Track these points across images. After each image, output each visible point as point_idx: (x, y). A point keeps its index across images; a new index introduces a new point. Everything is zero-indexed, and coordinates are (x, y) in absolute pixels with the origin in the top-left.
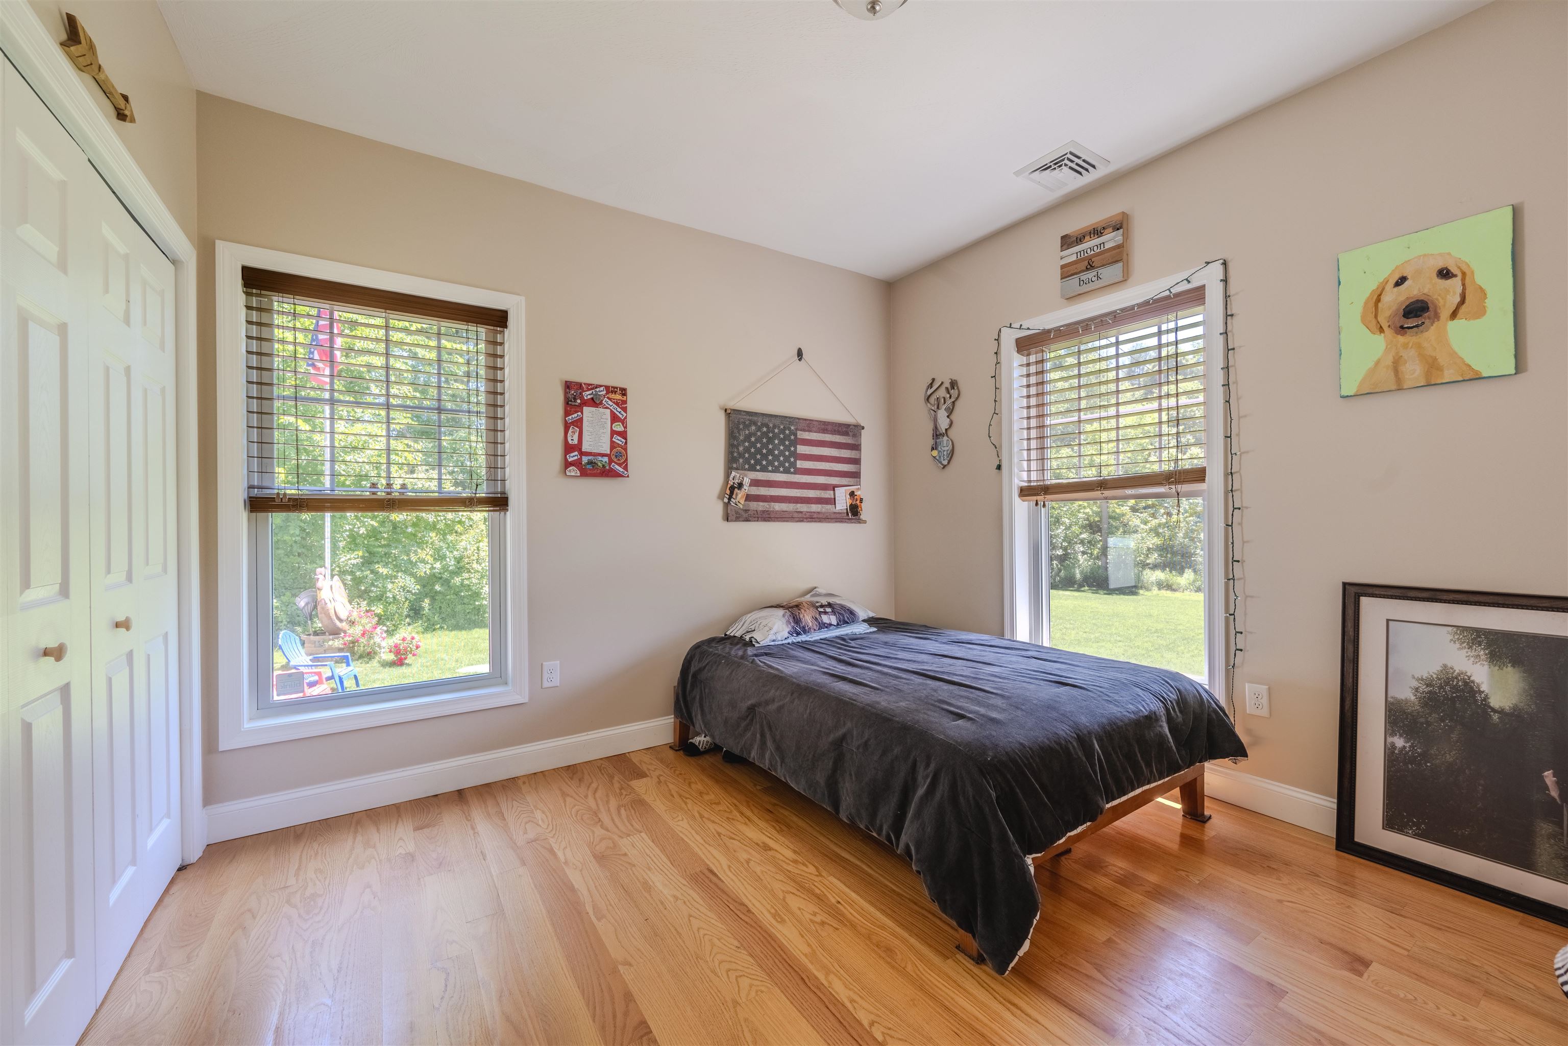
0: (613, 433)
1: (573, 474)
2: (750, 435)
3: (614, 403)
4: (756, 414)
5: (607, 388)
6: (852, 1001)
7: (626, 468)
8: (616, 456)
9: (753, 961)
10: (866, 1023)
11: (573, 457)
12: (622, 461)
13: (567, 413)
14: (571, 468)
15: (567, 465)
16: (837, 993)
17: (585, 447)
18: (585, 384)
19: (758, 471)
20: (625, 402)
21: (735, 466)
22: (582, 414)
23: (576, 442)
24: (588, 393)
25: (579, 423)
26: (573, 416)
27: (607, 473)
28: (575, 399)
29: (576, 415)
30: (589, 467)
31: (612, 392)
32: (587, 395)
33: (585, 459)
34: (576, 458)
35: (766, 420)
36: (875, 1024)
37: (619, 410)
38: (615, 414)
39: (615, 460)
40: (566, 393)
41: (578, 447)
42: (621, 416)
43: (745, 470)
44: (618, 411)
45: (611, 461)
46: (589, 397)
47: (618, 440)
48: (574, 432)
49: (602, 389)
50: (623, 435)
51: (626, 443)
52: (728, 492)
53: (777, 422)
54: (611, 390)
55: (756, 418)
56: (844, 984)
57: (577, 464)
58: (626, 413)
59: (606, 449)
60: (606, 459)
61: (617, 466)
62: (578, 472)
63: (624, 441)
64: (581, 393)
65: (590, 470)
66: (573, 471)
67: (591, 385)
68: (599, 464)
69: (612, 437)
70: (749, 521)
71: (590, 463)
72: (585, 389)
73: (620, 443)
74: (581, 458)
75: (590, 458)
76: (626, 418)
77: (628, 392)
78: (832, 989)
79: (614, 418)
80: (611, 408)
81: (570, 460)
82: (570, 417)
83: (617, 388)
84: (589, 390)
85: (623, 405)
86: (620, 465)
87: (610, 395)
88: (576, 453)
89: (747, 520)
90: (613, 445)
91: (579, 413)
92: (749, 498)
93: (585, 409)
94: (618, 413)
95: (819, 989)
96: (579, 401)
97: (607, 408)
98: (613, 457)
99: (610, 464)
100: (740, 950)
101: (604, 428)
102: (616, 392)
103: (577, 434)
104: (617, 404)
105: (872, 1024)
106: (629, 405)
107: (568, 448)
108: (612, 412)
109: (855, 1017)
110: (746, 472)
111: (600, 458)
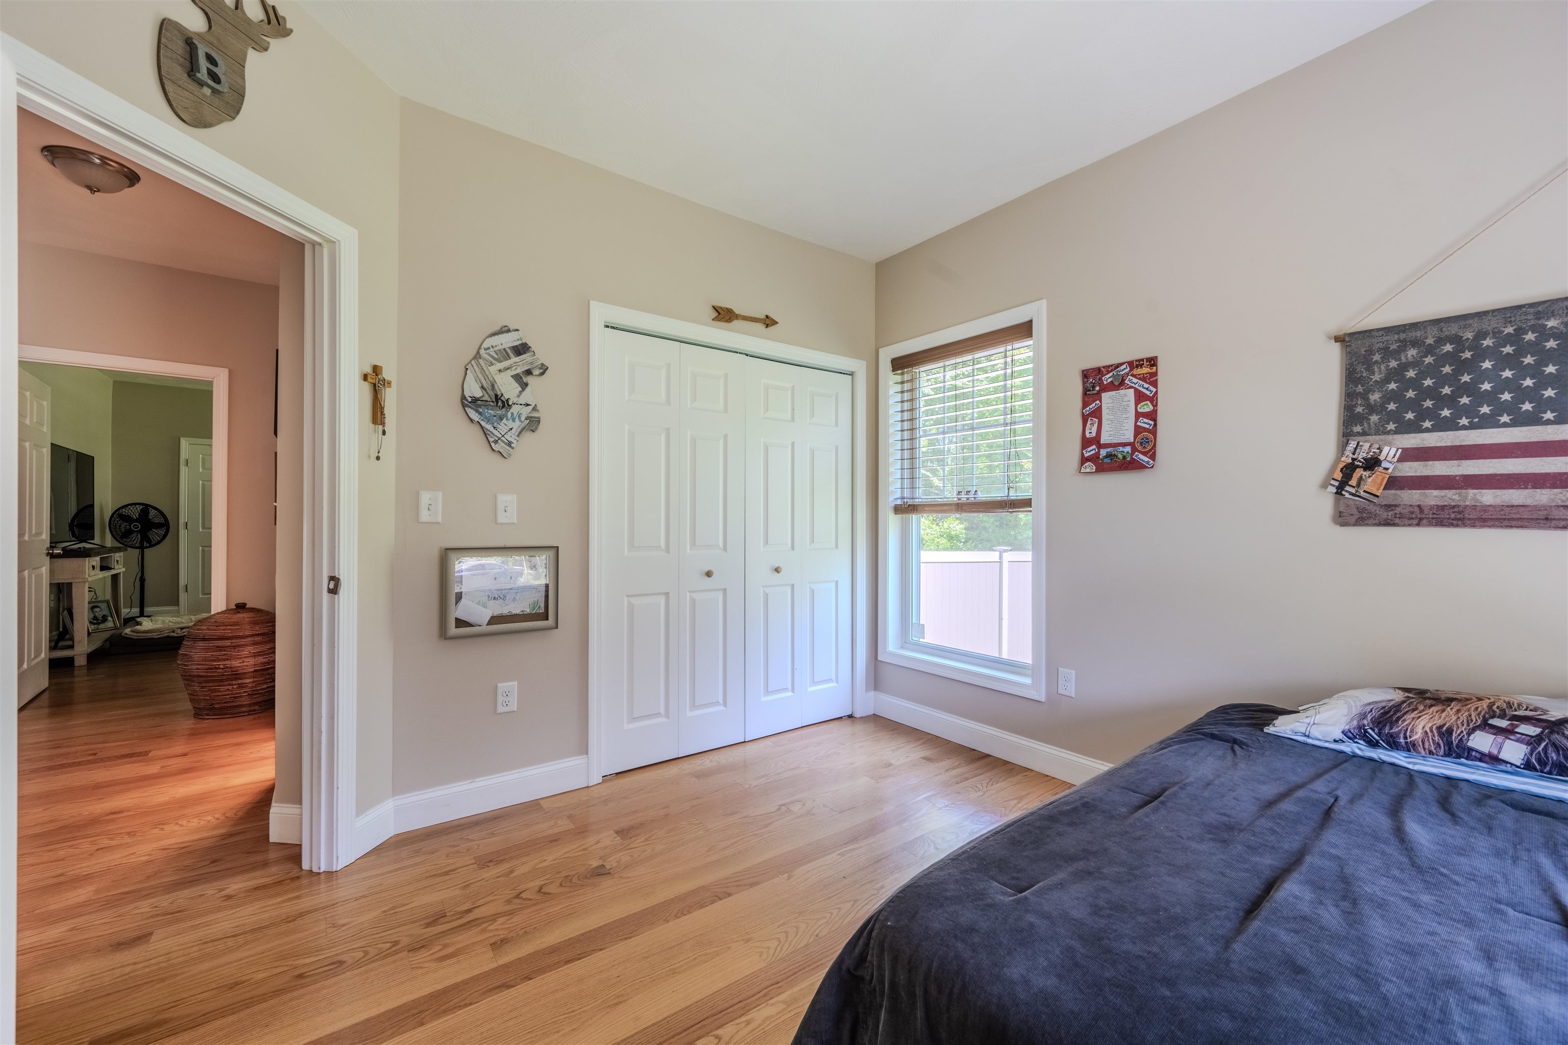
0: (1138, 415)
1: (1088, 470)
2: (1404, 367)
3: (1140, 379)
4: (1414, 326)
5: (1130, 364)
6: (748, 1023)
7: (1153, 457)
8: (1141, 444)
9: (799, 947)
10: (719, 1032)
11: (1091, 450)
12: (1149, 448)
13: (1085, 405)
14: (1086, 464)
15: (1084, 460)
16: (758, 1010)
17: (1104, 439)
18: (1104, 367)
19: (1427, 430)
20: (1155, 374)
21: (1358, 429)
22: (1101, 402)
23: (1094, 434)
24: (1107, 376)
25: (1097, 413)
26: (1091, 407)
27: (1129, 465)
28: (1094, 387)
29: (1094, 405)
30: (1107, 460)
31: (1137, 366)
32: (1107, 379)
33: (1103, 452)
34: (1094, 452)
35: (1454, 329)
36: (717, 1040)
37: (1146, 385)
38: (1140, 392)
39: (1140, 448)
40: (1084, 383)
41: (1096, 440)
42: (1148, 393)
43: (1389, 433)
44: (1146, 388)
45: (1134, 450)
46: (1109, 380)
47: (1145, 423)
48: (1092, 424)
49: (1124, 366)
50: (1152, 416)
51: (1155, 425)
52: (1338, 475)
53: (1489, 325)
54: (1134, 365)
55: (1419, 334)
56: (772, 1016)
57: (1094, 459)
58: (1156, 387)
59: (1129, 436)
60: (1128, 449)
61: (1141, 456)
62: (1094, 467)
63: (1152, 423)
64: (1100, 379)
65: (1108, 463)
66: (1090, 467)
67: (1112, 366)
68: (1120, 456)
69: (1136, 420)
70: (1394, 525)
71: (1109, 455)
72: (1105, 372)
73: (1147, 426)
74: (1099, 453)
75: (1109, 450)
76: (1156, 393)
77: (1160, 363)
78: (765, 1007)
79: (1140, 397)
80: (1136, 386)
81: (1086, 456)
82: (1088, 409)
83: (1143, 360)
84: (1109, 372)
85: (1152, 379)
86: (1145, 454)
87: (1135, 372)
88: (1094, 447)
89: (1387, 523)
90: (1138, 430)
91: (1098, 402)
92: (1393, 483)
93: (1103, 395)
94: (1145, 391)
95: (765, 995)
96: (1097, 388)
97: (1131, 387)
98: (1137, 445)
99: (1133, 453)
100: (813, 937)
101: (1127, 412)
102: (1141, 366)
103: (1096, 426)
104: (1144, 379)
105: (719, 1038)
106: (1160, 377)
107: (1086, 442)
108: (1136, 390)
109: (727, 1023)
110: (1390, 437)
111: (1121, 449)
